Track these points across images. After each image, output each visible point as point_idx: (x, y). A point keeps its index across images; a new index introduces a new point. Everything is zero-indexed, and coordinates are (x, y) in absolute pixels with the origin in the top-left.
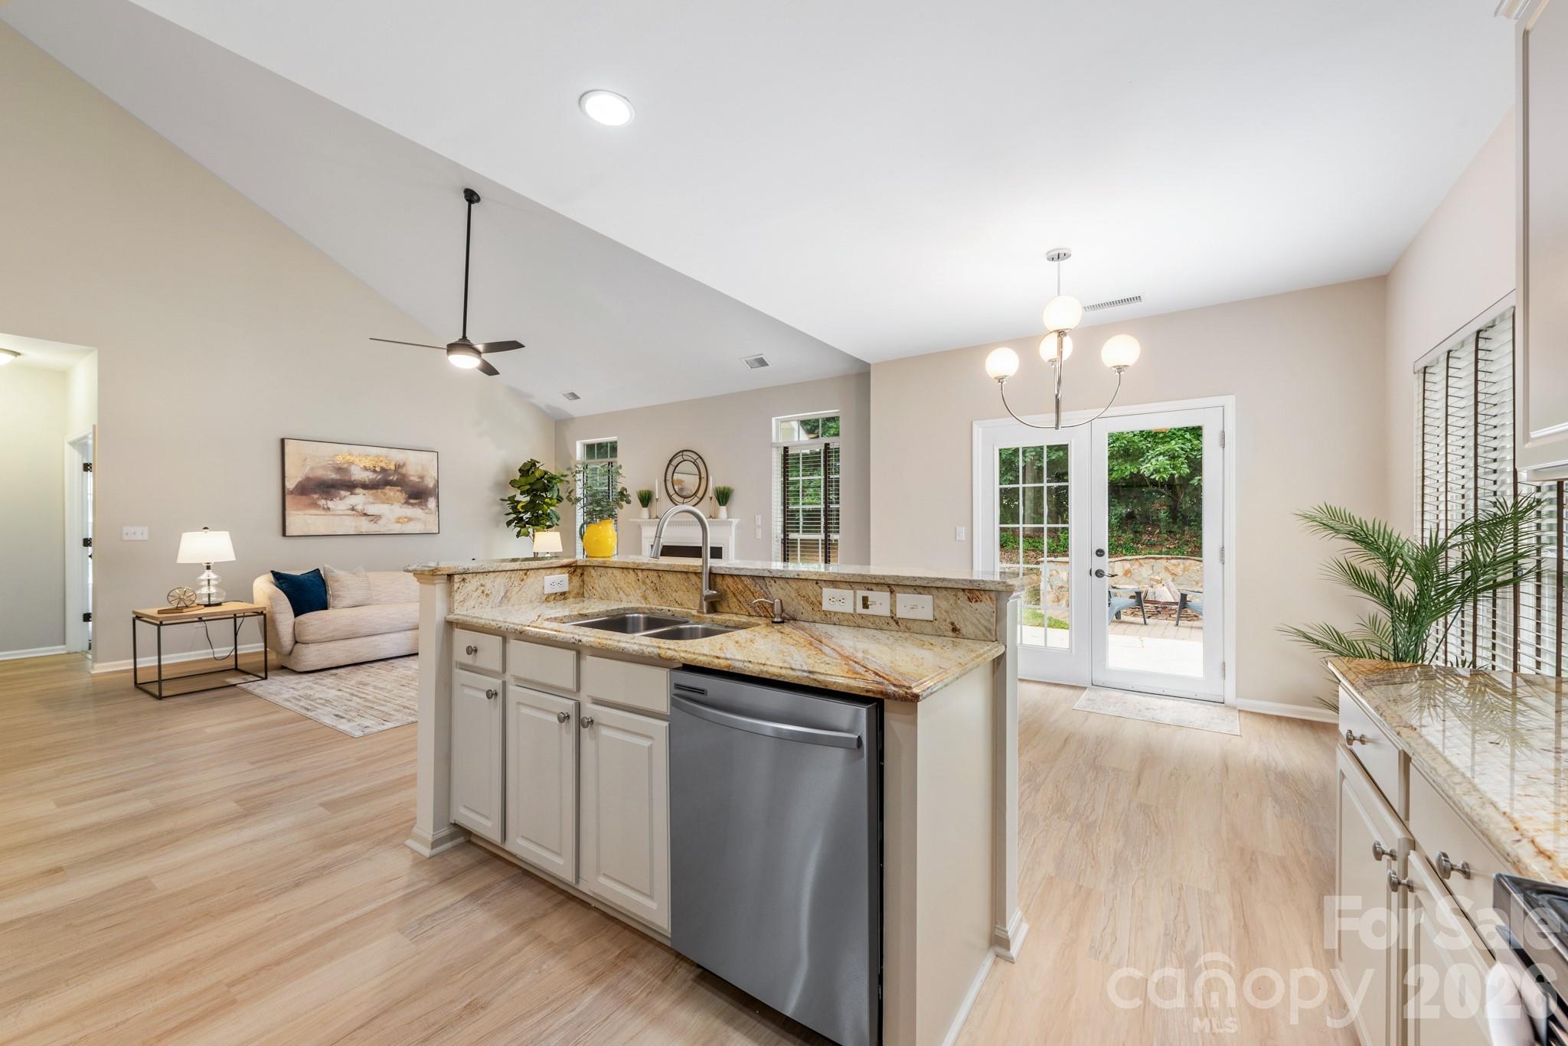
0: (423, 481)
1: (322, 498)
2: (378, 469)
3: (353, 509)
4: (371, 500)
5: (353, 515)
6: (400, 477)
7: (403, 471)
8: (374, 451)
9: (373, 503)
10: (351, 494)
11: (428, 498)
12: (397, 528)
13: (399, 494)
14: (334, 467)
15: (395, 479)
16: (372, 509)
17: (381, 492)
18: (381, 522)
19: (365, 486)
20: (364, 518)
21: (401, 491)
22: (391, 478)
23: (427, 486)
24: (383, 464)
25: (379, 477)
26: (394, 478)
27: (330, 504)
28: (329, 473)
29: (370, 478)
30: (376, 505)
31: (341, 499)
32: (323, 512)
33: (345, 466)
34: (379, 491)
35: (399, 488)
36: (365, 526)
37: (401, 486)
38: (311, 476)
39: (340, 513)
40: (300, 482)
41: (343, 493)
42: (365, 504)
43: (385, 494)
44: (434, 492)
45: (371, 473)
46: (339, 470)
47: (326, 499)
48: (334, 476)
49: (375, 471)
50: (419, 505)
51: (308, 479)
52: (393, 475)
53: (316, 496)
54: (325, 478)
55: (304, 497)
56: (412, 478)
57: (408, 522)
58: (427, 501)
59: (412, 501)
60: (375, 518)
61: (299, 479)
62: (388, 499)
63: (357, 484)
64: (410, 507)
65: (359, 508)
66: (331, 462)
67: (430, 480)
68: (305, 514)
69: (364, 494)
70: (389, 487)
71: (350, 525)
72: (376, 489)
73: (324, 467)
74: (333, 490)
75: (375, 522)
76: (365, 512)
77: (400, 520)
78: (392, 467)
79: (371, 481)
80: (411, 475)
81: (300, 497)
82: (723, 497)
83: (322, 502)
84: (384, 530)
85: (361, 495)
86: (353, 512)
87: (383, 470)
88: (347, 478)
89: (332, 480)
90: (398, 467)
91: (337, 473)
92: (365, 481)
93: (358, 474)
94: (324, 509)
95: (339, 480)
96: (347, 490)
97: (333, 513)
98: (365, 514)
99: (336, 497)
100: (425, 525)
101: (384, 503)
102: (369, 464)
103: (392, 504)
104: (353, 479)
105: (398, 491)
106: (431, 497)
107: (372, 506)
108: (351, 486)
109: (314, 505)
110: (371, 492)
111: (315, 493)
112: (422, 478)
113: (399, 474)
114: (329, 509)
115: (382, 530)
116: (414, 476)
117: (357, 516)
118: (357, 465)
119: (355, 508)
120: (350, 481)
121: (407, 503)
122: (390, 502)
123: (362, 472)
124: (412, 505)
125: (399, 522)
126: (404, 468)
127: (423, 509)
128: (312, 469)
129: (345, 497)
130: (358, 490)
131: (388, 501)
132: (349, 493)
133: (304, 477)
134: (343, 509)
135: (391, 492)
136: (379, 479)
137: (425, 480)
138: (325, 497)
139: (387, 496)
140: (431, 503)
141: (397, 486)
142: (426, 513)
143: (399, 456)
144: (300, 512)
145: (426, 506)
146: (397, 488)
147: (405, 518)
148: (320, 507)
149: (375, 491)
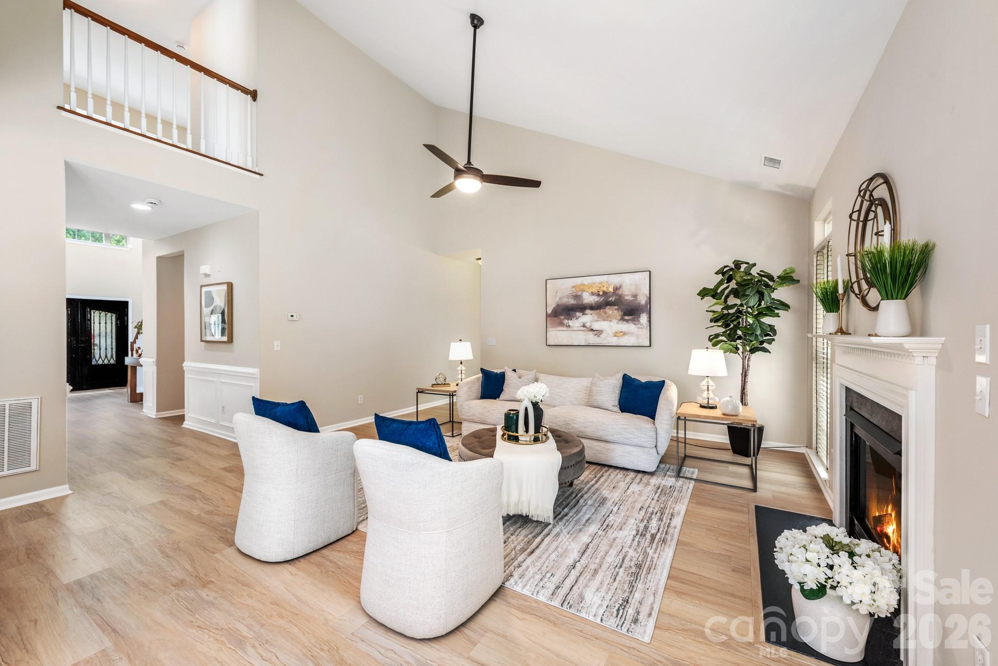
0: (636, 299)
1: (566, 319)
2: (601, 293)
3: (584, 326)
4: (596, 318)
5: (584, 331)
6: (617, 297)
7: (620, 292)
8: (598, 279)
9: (597, 321)
10: (583, 315)
11: (640, 315)
12: (614, 341)
13: (616, 312)
14: (572, 295)
15: (613, 299)
16: (597, 326)
17: (603, 312)
18: (603, 336)
19: (592, 307)
20: (591, 333)
21: (618, 310)
22: (610, 299)
23: (640, 304)
24: (605, 289)
25: (601, 300)
26: (612, 299)
27: (570, 323)
28: (570, 300)
29: (596, 301)
30: (599, 322)
31: (576, 319)
32: (565, 329)
33: (580, 293)
34: (602, 310)
35: (616, 307)
36: (592, 339)
37: (617, 305)
38: (560, 303)
39: (576, 329)
40: (554, 308)
41: (578, 314)
42: (592, 322)
43: (606, 313)
44: (647, 308)
45: (596, 297)
46: (576, 296)
47: (568, 319)
48: (572, 302)
49: (598, 295)
50: (633, 320)
51: (558, 305)
52: (612, 296)
53: (562, 317)
54: (568, 303)
55: (556, 319)
56: (627, 298)
57: (623, 335)
58: (639, 317)
59: (627, 318)
60: (598, 333)
61: (554, 306)
62: (608, 317)
63: (586, 307)
64: (625, 322)
65: (588, 325)
66: (571, 292)
67: (642, 298)
68: (556, 330)
69: (591, 314)
70: (609, 307)
71: (581, 338)
72: (599, 309)
73: (567, 296)
74: (572, 313)
75: (598, 336)
76: (592, 328)
77: (617, 334)
78: (611, 290)
79: (596, 303)
80: (625, 295)
81: (554, 318)
83: (566, 321)
84: (605, 343)
85: (589, 315)
86: (584, 328)
87: (605, 293)
88: (580, 302)
89: (572, 304)
90: (616, 289)
91: (574, 300)
92: (592, 304)
93: (588, 299)
94: (567, 326)
95: (576, 304)
96: (580, 312)
97: (572, 329)
98: (592, 330)
99: (573, 317)
100: (638, 339)
101: (604, 320)
102: (595, 290)
103: (611, 321)
104: (584, 303)
105: (615, 309)
106: (643, 313)
107: (598, 322)
108: (582, 308)
109: (561, 324)
110: (596, 312)
111: (562, 315)
112: (635, 296)
113: (617, 295)
114: (569, 326)
115: (603, 342)
116: (628, 295)
117: (586, 331)
118: (587, 292)
119: (586, 325)
120: (582, 305)
121: (622, 319)
122: (609, 319)
123: (591, 297)
124: (627, 321)
125: (616, 336)
126: (621, 289)
127: (636, 325)
128: (560, 298)
129: (579, 317)
130: (588, 311)
131: (608, 318)
132: (582, 314)
133: (556, 305)
134: (579, 325)
135: (610, 311)
136: (602, 301)
137: (638, 297)
138: (567, 318)
139: (607, 315)
140: (644, 318)
141: (615, 306)
142: (638, 328)
143: (615, 280)
144: (554, 329)
145: (639, 321)
146: (615, 307)
147: (621, 332)
148: (564, 325)
149: (598, 311)
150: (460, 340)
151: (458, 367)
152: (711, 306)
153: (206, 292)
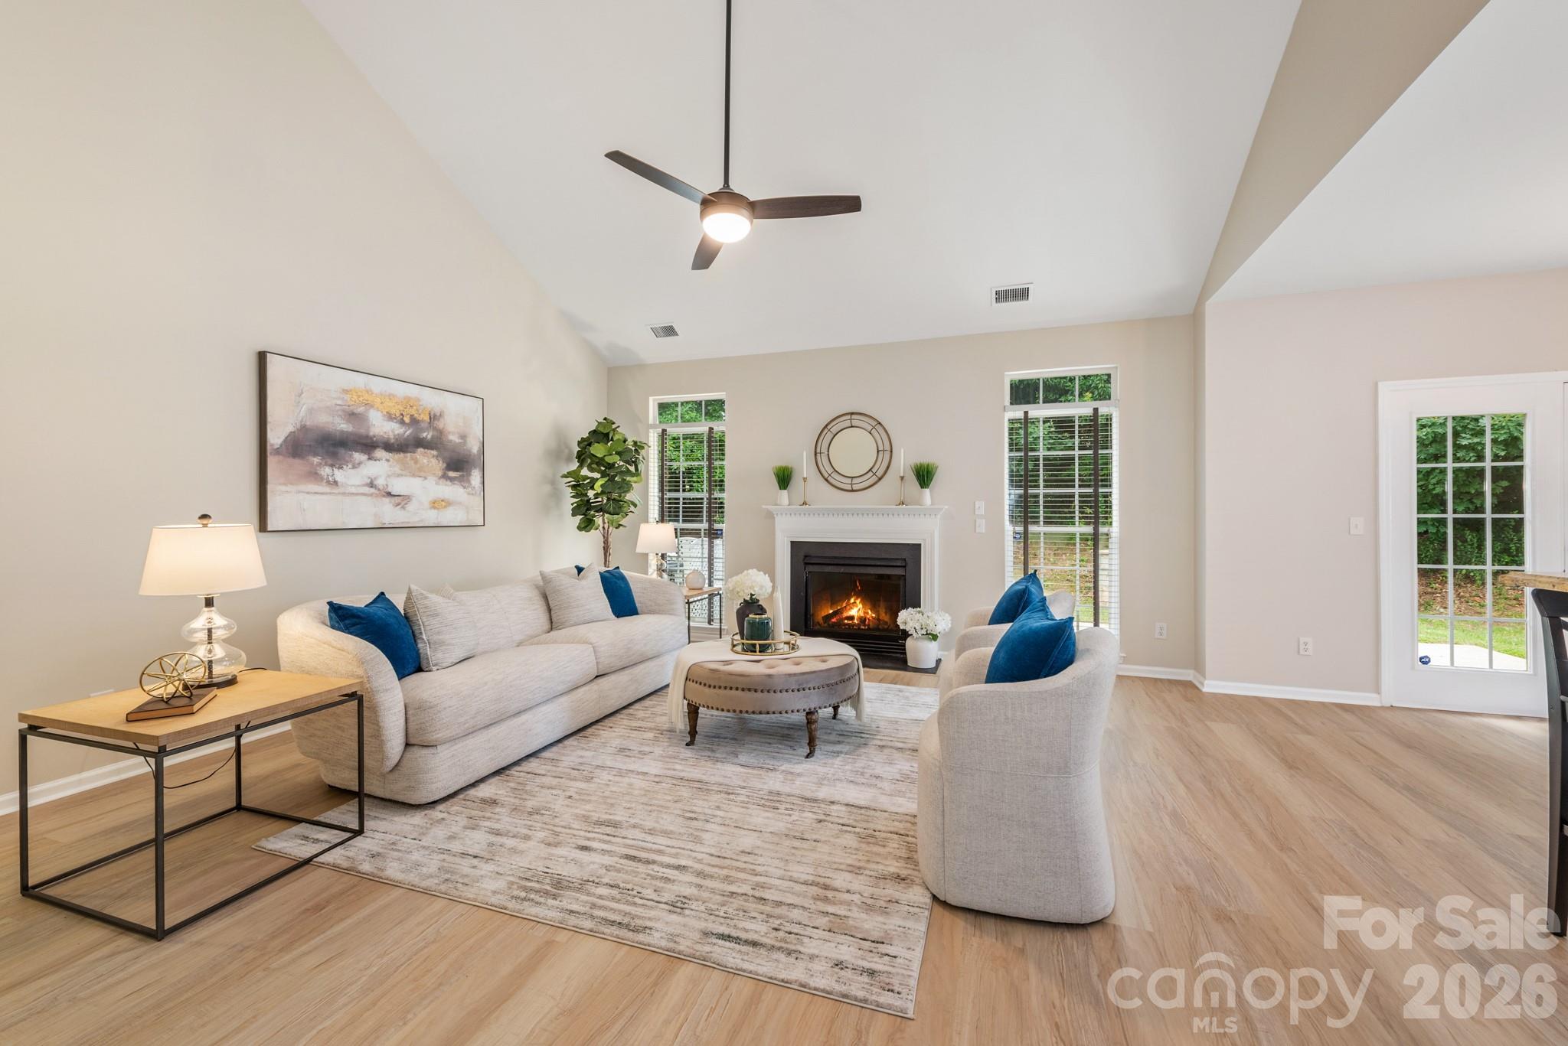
0: (465, 443)
1: (326, 464)
2: (407, 420)
3: (371, 485)
4: (397, 469)
5: (371, 495)
6: (435, 433)
7: (440, 425)
8: (402, 390)
9: (399, 476)
10: (369, 459)
11: (471, 471)
12: (431, 517)
13: (434, 461)
14: (344, 411)
15: (429, 437)
16: (399, 486)
17: (411, 458)
18: (411, 507)
19: (388, 447)
20: (387, 500)
21: (437, 457)
22: (425, 435)
23: (470, 451)
24: (413, 411)
25: (408, 433)
26: (428, 435)
27: (339, 475)
28: (338, 420)
29: (396, 432)
30: (404, 478)
31: (354, 467)
32: (327, 489)
33: (361, 410)
34: (409, 455)
35: (434, 452)
36: (389, 513)
37: (437, 449)
38: (308, 423)
39: (353, 490)
40: (289, 433)
41: (358, 456)
42: (389, 476)
43: (416, 462)
44: (478, 461)
45: (397, 425)
46: (352, 416)
47: (332, 466)
48: (343, 426)
49: (402, 422)
50: (460, 480)
51: (304, 429)
52: (427, 429)
53: (316, 460)
54: (331, 428)
55: (297, 461)
56: (451, 437)
57: (445, 507)
58: (470, 475)
59: (452, 474)
60: (401, 500)
61: (290, 428)
62: (420, 469)
63: (376, 442)
64: (449, 483)
65: (380, 482)
66: (339, 402)
67: (473, 441)
68: (299, 492)
69: (388, 460)
70: (422, 450)
71: (367, 511)
72: (404, 452)
73: (330, 411)
74: (342, 451)
75: (403, 508)
76: (389, 490)
77: (436, 505)
78: (426, 417)
79: (398, 437)
80: (449, 433)
81: (291, 460)
82: (924, 476)
83: (326, 471)
84: (414, 520)
85: (383, 462)
86: (373, 490)
87: (414, 420)
88: (362, 431)
89: (342, 432)
90: (433, 417)
91: (348, 421)
92: (389, 439)
93: (381, 426)
94: (328, 482)
95: (351, 434)
96: (363, 451)
97: (341, 490)
98: (389, 494)
99: (346, 463)
100: (468, 513)
101: (414, 476)
102: (396, 411)
103: (426, 478)
104: (371, 434)
105: (434, 456)
106: (475, 468)
107: (398, 479)
108: (368, 445)
109: (314, 476)
110: (397, 456)
111: (316, 455)
112: (463, 437)
113: (435, 429)
114: (336, 483)
115: (412, 520)
116: (453, 434)
117: (377, 495)
118: (377, 409)
119: (375, 483)
120: (367, 437)
121: (444, 477)
122: (422, 474)
123: (385, 423)
124: (451, 479)
125: (434, 508)
126: (442, 420)
127: (465, 488)
128: (311, 411)
129: (360, 464)
130: (380, 453)
131: (419, 473)
132: (366, 457)
133: (299, 426)
134: (358, 483)
135: (427, 459)
136: (408, 436)
137: (468, 440)
138: (330, 462)
139: (418, 466)
140: (475, 477)
141: (432, 449)
142: (469, 494)
143: (432, 400)
144: (289, 488)
145: (469, 481)
146: (432, 452)
147: (442, 501)
148: (322, 479)
149: (402, 455)
150: (204, 516)
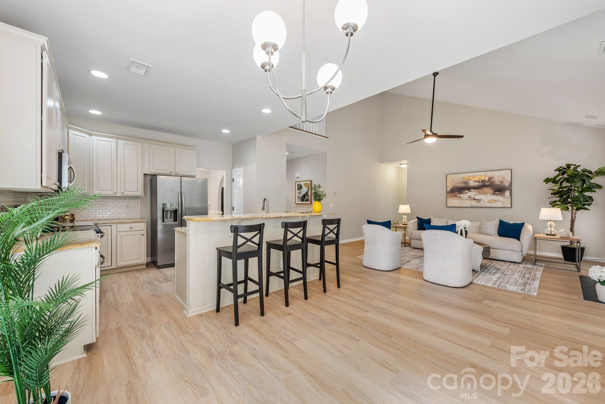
0: (502, 184)
1: (459, 194)
2: (480, 181)
3: (470, 197)
4: (477, 193)
5: (470, 200)
6: (490, 183)
7: (492, 180)
8: (479, 174)
10: (469, 191)
11: (505, 191)
12: (489, 205)
13: (490, 190)
15: (488, 184)
16: (477, 197)
17: (482, 190)
18: (481, 202)
19: (475, 188)
20: (474, 201)
21: (491, 189)
22: (486, 184)
23: (505, 186)
24: (483, 179)
25: (481, 184)
27: (461, 196)
28: (461, 184)
29: (477, 184)
30: (479, 195)
31: (465, 194)
32: (459, 199)
33: (467, 181)
34: (481, 189)
35: (490, 188)
36: (474, 203)
37: (491, 187)
38: (455, 186)
39: (465, 199)
40: (451, 189)
41: (466, 191)
42: (474, 195)
43: (483, 191)
44: (510, 188)
45: (478, 183)
46: (465, 183)
47: (460, 194)
48: (463, 185)
49: (479, 182)
50: (500, 194)
51: (454, 187)
52: (488, 182)
53: (456, 193)
54: (460, 186)
55: (452, 194)
56: (496, 183)
57: (494, 202)
58: (505, 193)
59: (496, 193)
60: (479, 201)
61: (451, 188)
62: (484, 193)
63: (471, 188)
64: (495, 195)
65: (472, 197)
66: (462, 181)
67: (506, 183)
68: (452, 200)
69: (474, 191)
70: (485, 188)
71: (468, 203)
73: (459, 183)
74: (462, 191)
75: (479, 202)
76: (475, 198)
77: (490, 201)
78: (487, 179)
79: (477, 186)
80: (496, 182)
84: (483, 205)
86: (470, 198)
87: (483, 181)
88: (467, 186)
89: (462, 186)
90: (490, 179)
91: (464, 184)
92: (475, 186)
93: (472, 184)
95: (465, 186)
96: (468, 190)
97: (462, 199)
98: (475, 199)
99: (463, 193)
100: (503, 204)
101: (482, 194)
102: (477, 179)
103: (487, 195)
104: (470, 186)
105: (489, 189)
106: (507, 190)
107: (478, 196)
108: (469, 189)
109: (456, 196)
110: (477, 190)
111: (456, 192)
112: (502, 182)
113: (490, 181)
114: (461, 197)
115: (481, 205)
116: (497, 182)
117: (471, 200)
118: (472, 180)
120: (469, 187)
121: (494, 194)
122: (485, 194)
123: (474, 183)
124: (497, 195)
126: (493, 179)
127: (502, 196)
128: (455, 184)
129: (467, 193)
130: (472, 190)
131: (485, 193)
132: (468, 191)
133: (453, 187)
134: (467, 197)
135: (486, 190)
136: (481, 185)
137: (504, 183)
138: (459, 193)
139: (484, 192)
140: (507, 193)
141: (489, 187)
142: (504, 198)
143: (490, 174)
144: (452, 199)
145: (504, 195)
146: (489, 188)
147: (493, 200)
148: (458, 197)
149: (479, 190)
150: (404, 204)
151: (403, 216)
152: (552, 187)
153: (298, 184)
